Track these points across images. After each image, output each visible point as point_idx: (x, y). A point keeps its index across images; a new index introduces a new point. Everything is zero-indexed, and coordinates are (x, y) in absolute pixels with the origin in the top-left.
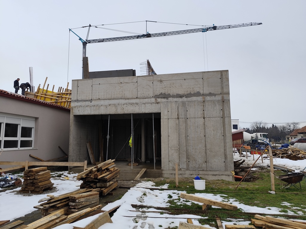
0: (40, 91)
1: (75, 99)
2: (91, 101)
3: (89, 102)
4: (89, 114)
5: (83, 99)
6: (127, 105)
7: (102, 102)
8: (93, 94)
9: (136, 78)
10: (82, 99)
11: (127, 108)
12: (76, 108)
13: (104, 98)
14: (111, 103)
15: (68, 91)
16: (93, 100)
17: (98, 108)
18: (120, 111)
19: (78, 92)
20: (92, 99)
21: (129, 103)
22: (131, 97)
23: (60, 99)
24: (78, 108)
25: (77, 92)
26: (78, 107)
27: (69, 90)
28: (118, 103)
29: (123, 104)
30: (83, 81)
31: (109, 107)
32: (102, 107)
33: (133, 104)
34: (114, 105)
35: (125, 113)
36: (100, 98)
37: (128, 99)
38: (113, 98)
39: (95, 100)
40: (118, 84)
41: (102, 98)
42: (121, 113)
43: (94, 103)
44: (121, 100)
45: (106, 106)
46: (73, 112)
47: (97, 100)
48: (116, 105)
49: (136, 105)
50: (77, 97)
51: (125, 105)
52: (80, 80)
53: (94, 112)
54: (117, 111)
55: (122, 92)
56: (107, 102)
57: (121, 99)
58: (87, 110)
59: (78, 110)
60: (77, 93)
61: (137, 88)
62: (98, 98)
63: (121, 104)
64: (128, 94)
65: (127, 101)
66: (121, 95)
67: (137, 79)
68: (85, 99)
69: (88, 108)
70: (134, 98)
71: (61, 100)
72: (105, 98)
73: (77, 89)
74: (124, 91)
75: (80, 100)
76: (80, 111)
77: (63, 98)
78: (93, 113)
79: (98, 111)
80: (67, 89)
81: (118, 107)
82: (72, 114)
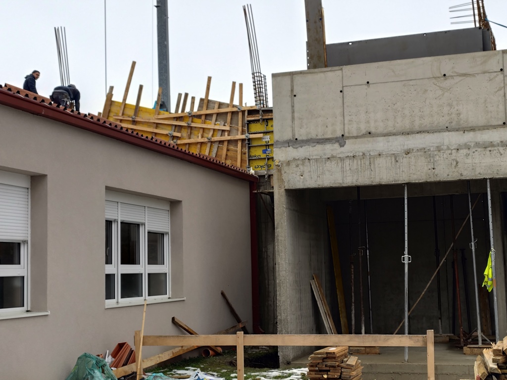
0: (114, 109)
1: (288, 136)
2: (341, 140)
3: (337, 145)
4: (337, 185)
5: (314, 136)
6: (470, 152)
7: (381, 144)
8: (347, 118)
9: (500, 57)
10: (310, 137)
11: (469, 161)
12: (293, 165)
13: (385, 131)
14: (411, 146)
15: (211, 105)
16: (348, 138)
17: (368, 163)
18: (445, 172)
19: (296, 115)
20: (346, 135)
21: (477, 145)
22: (482, 121)
23: (185, 133)
24: (297, 166)
25: (293, 112)
26: (299, 162)
27: (214, 102)
28: (436, 145)
29: (455, 147)
30: (310, 77)
31: (405, 161)
32: (381, 162)
33: (492, 145)
34: (424, 151)
35: (463, 178)
36: (373, 130)
37: (472, 129)
38: (417, 128)
39: (356, 137)
40: (434, 80)
41: (381, 130)
42: (450, 179)
43: (350, 147)
44: (447, 133)
45: (395, 157)
46: (281, 180)
47: (363, 136)
48: (429, 150)
49: (501, 149)
50: (293, 131)
51: (463, 152)
52: (301, 73)
53: (355, 178)
54: (436, 171)
55: (450, 105)
56: (397, 144)
57: (447, 129)
58: (329, 171)
59: (299, 174)
60: (293, 118)
61: (502, 92)
62: (364, 129)
63: (448, 148)
64: (471, 114)
65: (469, 137)
66: (447, 118)
67: (501, 62)
68: (320, 137)
69: (332, 166)
70: (495, 127)
71: (190, 138)
72: (390, 129)
73: (290, 104)
74: (455, 103)
75: (305, 138)
76: (306, 175)
77: (195, 132)
78: (349, 180)
79: (367, 173)
80: (206, 101)
81: (437, 157)
82: (280, 187)
